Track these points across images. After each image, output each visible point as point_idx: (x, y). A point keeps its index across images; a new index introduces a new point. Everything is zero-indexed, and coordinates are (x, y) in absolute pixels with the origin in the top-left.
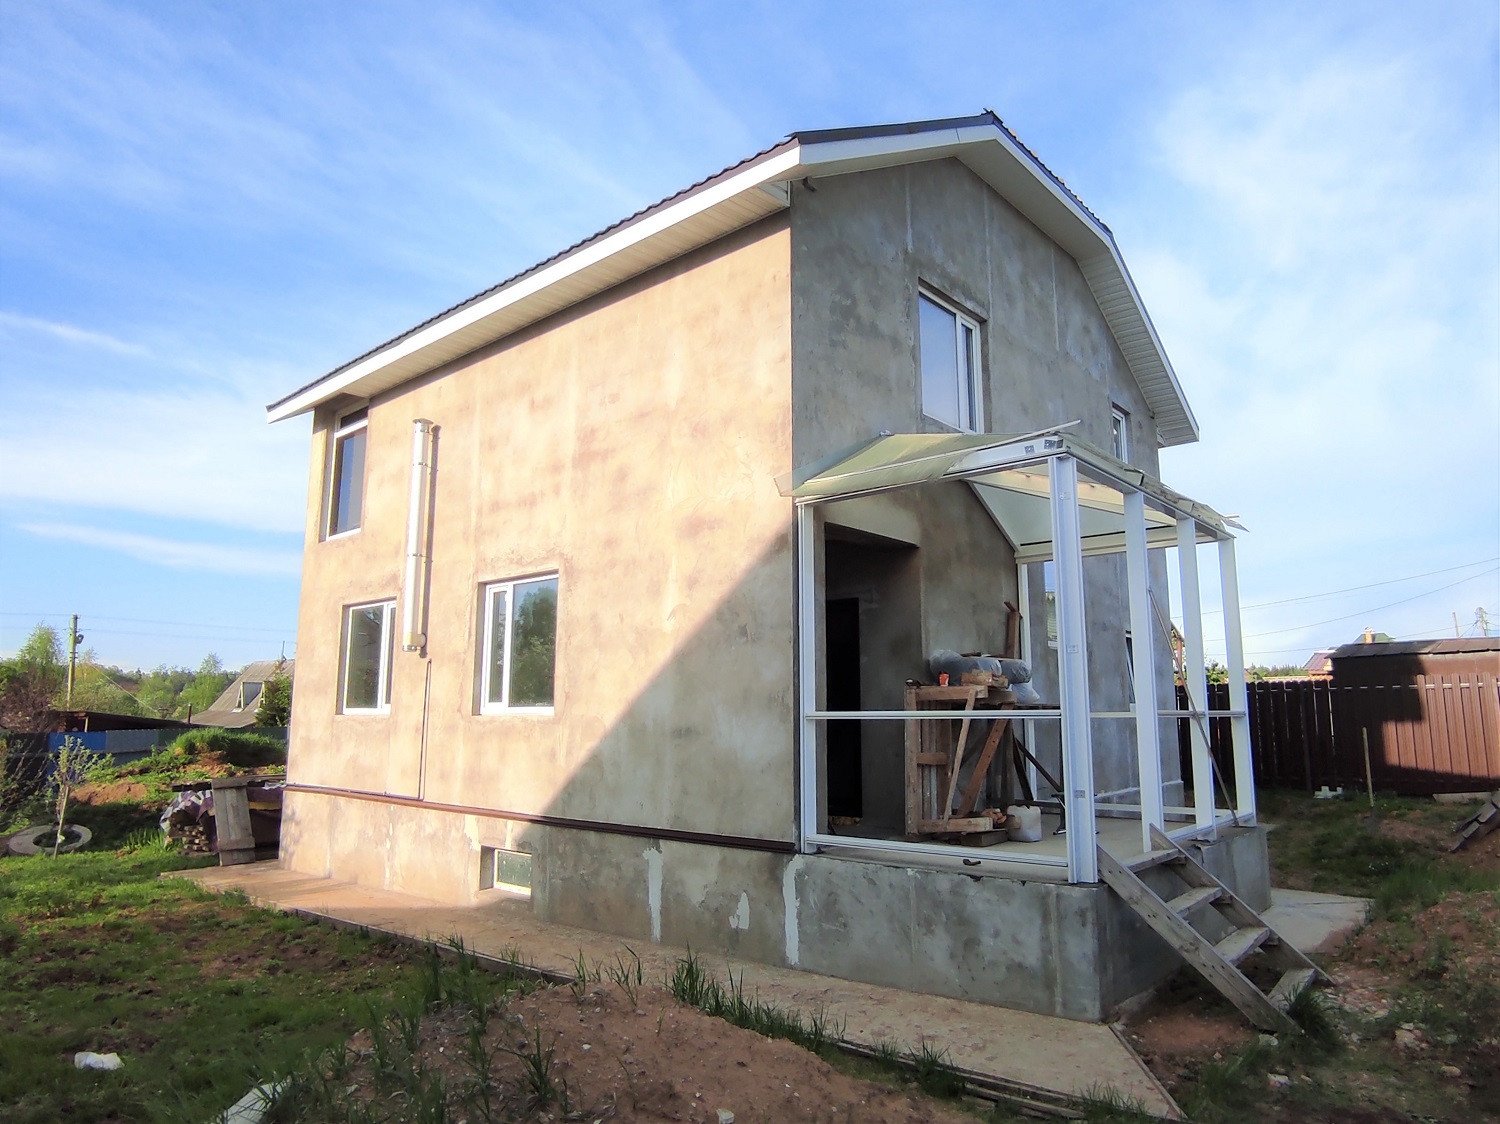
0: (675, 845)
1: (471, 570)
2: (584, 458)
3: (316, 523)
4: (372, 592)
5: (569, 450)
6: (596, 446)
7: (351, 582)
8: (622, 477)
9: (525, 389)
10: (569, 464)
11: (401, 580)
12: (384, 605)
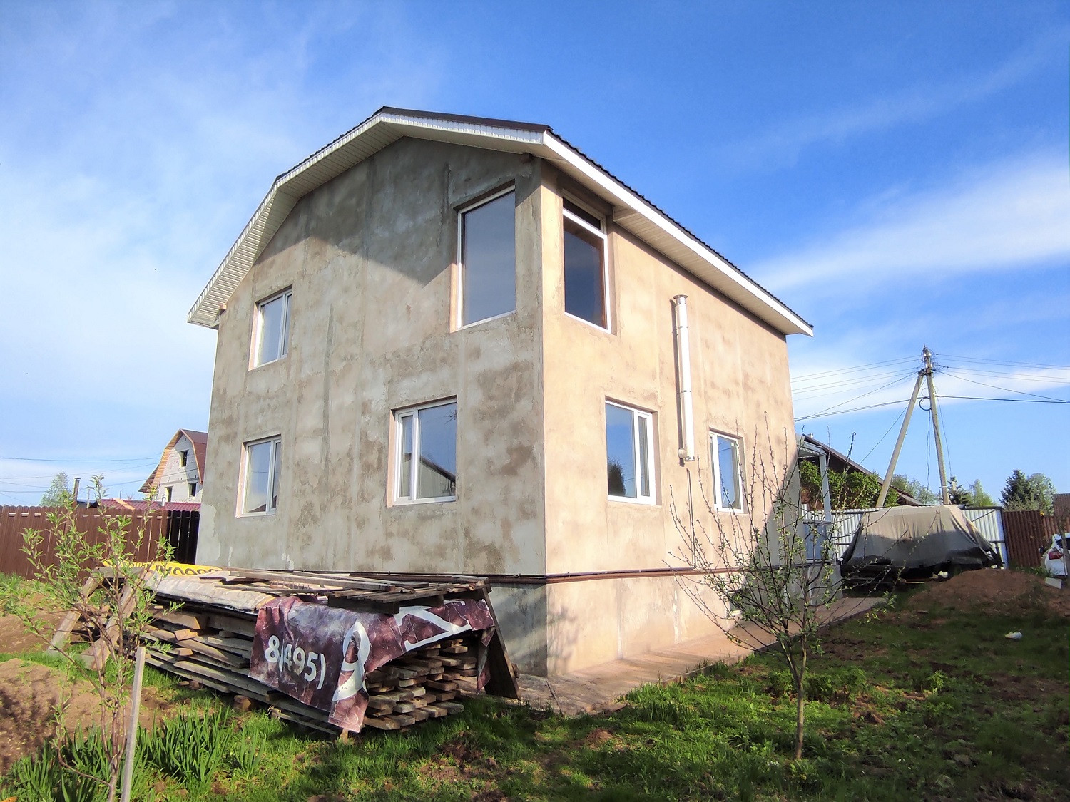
1: (705, 418)
2: (746, 386)
3: (558, 289)
4: (635, 398)
5: (741, 378)
6: (749, 383)
7: (612, 378)
8: (758, 405)
9: (719, 326)
10: (741, 384)
11: (659, 400)
12: (636, 411)
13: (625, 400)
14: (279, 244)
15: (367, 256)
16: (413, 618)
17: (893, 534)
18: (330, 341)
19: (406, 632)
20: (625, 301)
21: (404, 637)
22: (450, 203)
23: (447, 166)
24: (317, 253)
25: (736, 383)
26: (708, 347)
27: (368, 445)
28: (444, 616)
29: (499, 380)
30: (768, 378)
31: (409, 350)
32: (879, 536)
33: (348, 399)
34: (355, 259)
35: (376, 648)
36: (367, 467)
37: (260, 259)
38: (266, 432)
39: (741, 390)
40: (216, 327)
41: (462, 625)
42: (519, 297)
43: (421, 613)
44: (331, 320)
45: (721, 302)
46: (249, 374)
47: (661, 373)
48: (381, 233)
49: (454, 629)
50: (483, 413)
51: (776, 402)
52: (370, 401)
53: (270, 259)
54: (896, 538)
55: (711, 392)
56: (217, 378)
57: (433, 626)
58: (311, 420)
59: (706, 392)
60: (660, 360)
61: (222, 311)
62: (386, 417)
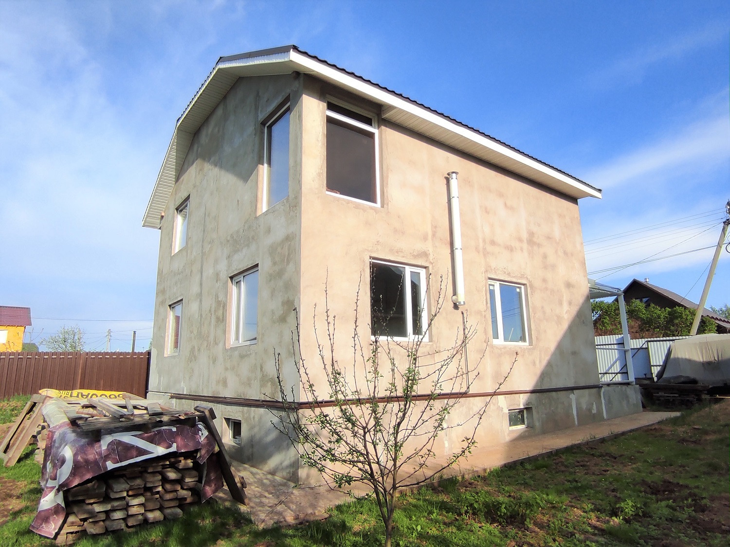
0: (577, 391)
1: (483, 269)
2: (531, 242)
3: (319, 174)
4: (403, 257)
5: (525, 235)
6: (535, 240)
7: (378, 242)
8: (545, 257)
9: (501, 195)
10: (525, 241)
11: (431, 258)
12: (407, 267)
13: (392, 259)
14: (186, 166)
15: (221, 167)
16: (120, 443)
17: (698, 357)
18: (204, 231)
19: (110, 454)
20: (394, 180)
21: (106, 458)
22: (259, 120)
23: (258, 93)
24: (201, 170)
25: (520, 240)
26: (487, 212)
27: (219, 303)
28: (151, 440)
29: (279, 249)
30: (557, 233)
31: (238, 232)
32: (686, 359)
33: (211, 271)
34: (216, 170)
35: (77, 468)
36: (218, 319)
37: (177, 179)
38: (177, 298)
39: (525, 246)
40: (160, 229)
41: (168, 448)
42: (290, 183)
43: (127, 438)
44: (205, 216)
45: (503, 176)
46: (172, 258)
47: (434, 235)
48: (227, 149)
49: (160, 451)
50: (271, 275)
51: (565, 253)
52: (220, 271)
53: (182, 178)
54: (701, 360)
55: (490, 248)
56: (160, 262)
57: (138, 449)
58: (195, 289)
59: (484, 249)
60: (432, 225)
61: (162, 217)
62: (227, 282)
